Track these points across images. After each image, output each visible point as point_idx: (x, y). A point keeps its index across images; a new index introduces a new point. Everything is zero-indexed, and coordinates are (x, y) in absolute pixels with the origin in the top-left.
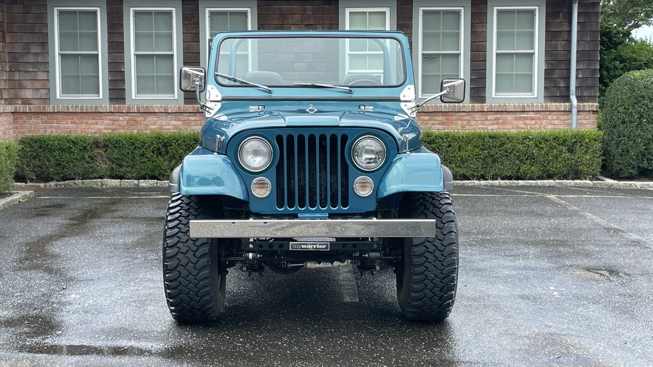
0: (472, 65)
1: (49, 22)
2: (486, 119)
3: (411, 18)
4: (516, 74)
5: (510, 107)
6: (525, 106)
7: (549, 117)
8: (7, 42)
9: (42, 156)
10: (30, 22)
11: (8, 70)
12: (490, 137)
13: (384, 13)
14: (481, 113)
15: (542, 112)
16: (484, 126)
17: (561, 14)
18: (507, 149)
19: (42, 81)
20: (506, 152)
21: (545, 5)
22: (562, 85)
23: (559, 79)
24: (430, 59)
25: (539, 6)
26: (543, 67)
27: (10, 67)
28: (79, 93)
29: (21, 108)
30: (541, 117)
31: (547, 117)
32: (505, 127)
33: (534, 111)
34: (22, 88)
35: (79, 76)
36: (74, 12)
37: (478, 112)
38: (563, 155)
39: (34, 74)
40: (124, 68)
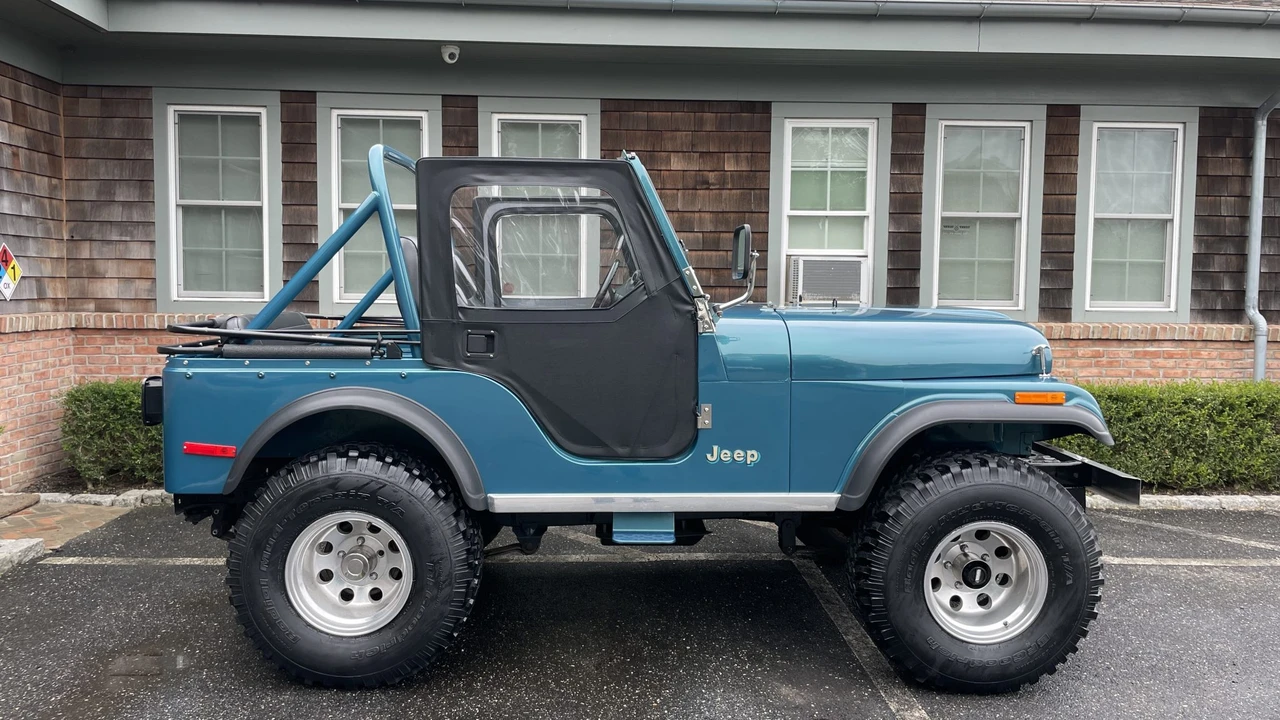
0: (1045, 243)
1: (155, 137)
2: (1075, 355)
3: (920, 143)
4: (1131, 264)
5: (1126, 332)
6: (1156, 328)
7: (1204, 353)
8: (64, 177)
9: (118, 430)
10: (116, 135)
11: (65, 238)
12: (1110, 397)
13: (864, 132)
14: (1063, 343)
15: (1189, 343)
16: (1071, 370)
17: (1228, 141)
18: (1146, 425)
19: (140, 263)
20: (1145, 430)
21: (1198, 121)
22: (1227, 287)
23: (1222, 275)
24: (956, 228)
25: (1184, 123)
26: (1190, 248)
27: (71, 231)
28: (221, 289)
29: (89, 317)
30: (1188, 352)
31: (1200, 354)
32: (1113, 373)
33: (1174, 340)
34: (95, 276)
35: (221, 252)
36: (211, 118)
37: (1060, 339)
38: (1266, 440)
39: (121, 247)
40: (316, 237)
